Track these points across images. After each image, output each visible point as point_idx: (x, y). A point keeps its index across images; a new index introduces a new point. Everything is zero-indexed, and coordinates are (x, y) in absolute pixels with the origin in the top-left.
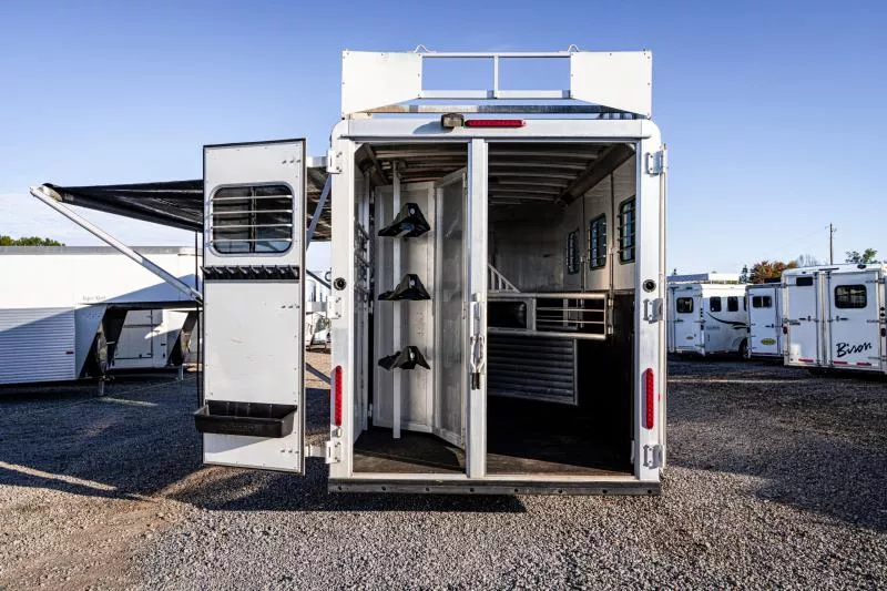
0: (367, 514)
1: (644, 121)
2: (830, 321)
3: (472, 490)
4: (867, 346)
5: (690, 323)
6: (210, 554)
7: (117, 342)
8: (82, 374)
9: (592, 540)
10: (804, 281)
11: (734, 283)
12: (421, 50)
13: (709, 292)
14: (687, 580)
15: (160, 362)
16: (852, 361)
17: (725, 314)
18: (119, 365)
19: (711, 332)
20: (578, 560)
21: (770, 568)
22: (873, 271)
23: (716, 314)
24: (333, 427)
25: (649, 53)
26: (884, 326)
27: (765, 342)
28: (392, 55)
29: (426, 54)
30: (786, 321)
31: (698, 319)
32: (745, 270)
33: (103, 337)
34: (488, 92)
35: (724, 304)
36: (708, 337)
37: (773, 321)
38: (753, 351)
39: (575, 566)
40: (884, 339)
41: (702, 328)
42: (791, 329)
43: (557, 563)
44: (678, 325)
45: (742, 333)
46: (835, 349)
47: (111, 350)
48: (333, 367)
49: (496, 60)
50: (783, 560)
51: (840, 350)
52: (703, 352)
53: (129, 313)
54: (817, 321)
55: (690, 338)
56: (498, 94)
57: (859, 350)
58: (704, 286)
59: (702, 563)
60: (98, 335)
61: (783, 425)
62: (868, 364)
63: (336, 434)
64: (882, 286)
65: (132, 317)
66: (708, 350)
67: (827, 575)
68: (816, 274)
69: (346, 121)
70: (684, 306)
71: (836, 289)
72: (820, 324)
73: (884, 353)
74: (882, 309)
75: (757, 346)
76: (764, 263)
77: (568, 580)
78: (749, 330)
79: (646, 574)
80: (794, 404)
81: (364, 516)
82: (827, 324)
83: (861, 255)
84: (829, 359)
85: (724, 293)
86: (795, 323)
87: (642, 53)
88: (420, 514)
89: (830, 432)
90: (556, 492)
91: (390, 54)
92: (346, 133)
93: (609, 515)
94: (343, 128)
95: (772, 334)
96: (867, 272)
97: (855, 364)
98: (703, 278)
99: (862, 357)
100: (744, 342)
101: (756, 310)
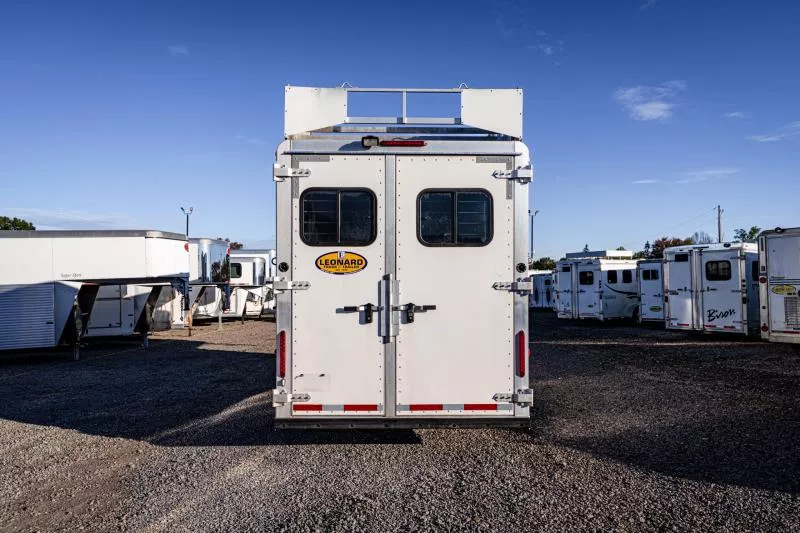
0: (305, 447)
1: (517, 143)
2: (702, 291)
3: (386, 425)
4: (732, 312)
5: (591, 293)
6: (183, 477)
7: (90, 314)
8: (61, 341)
9: (479, 462)
10: (681, 258)
11: (628, 258)
12: (346, 86)
13: (606, 266)
14: (543, 487)
15: (127, 330)
16: (720, 324)
17: (620, 285)
18: (91, 333)
19: (610, 301)
20: (465, 476)
21: (606, 479)
22: (736, 249)
23: (613, 286)
24: (278, 379)
25: (521, 90)
26: (745, 295)
27: (654, 309)
28: (324, 90)
29: (350, 89)
30: (667, 291)
31: (597, 290)
32: (647, 246)
33: (78, 308)
34: (398, 119)
35: (620, 277)
36: (606, 306)
37: (660, 291)
38: (644, 317)
39: (462, 480)
40: (745, 306)
41: (601, 297)
42: (672, 298)
43: (449, 478)
44: (581, 295)
45: (634, 302)
46: (707, 314)
47: (85, 320)
48: (278, 332)
49: (405, 94)
50: (618, 473)
51: (710, 316)
52: (602, 318)
53: (101, 288)
54: (692, 291)
55: (590, 306)
56: (405, 120)
57: (725, 315)
58: (602, 261)
59: (556, 476)
60: (74, 307)
61: (651, 378)
62: (733, 327)
63: (281, 384)
64: (743, 262)
65: (103, 291)
66: (606, 316)
67: (647, 482)
68: (691, 251)
69: (288, 141)
70: (586, 278)
71: (707, 264)
72: (694, 293)
73: (745, 318)
74: (743, 281)
75: (647, 313)
76: (664, 240)
77: (455, 488)
78: (640, 299)
79: (514, 484)
80: (666, 361)
81: (303, 448)
82: (700, 294)
83: (747, 232)
84: (701, 323)
85: (620, 266)
86: (674, 293)
87: (514, 91)
88: (348, 446)
89: (687, 383)
90: (451, 426)
91: (322, 89)
92: (288, 150)
93: (495, 445)
94: (286, 146)
95: (658, 302)
96: (732, 250)
97: (722, 327)
98: (602, 254)
99: (729, 321)
100: (636, 310)
101: (645, 282)
